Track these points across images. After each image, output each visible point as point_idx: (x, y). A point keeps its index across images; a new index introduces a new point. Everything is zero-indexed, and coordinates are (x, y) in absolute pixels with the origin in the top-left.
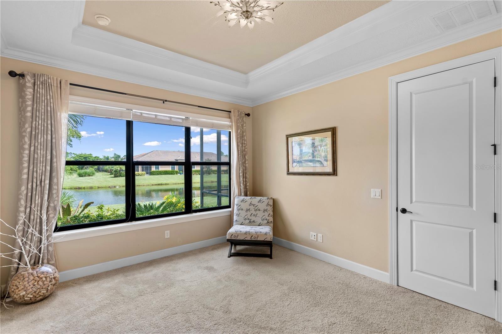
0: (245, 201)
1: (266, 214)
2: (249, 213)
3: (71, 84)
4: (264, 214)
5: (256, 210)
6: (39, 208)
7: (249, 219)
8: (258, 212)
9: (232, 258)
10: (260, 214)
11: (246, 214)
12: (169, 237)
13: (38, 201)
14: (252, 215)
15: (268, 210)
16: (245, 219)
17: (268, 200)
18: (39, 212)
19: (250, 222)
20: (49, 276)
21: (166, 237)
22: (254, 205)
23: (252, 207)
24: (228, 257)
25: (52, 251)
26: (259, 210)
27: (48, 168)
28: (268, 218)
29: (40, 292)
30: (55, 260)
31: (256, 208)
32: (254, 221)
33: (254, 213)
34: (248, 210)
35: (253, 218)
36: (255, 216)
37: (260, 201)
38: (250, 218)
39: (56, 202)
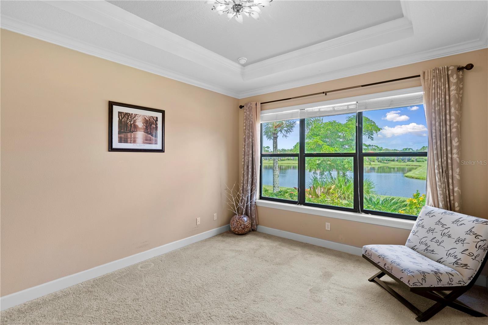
0: (431, 215)
1: (460, 247)
2: (430, 236)
3: (261, 104)
4: (455, 245)
5: (443, 235)
6: (247, 182)
7: (426, 244)
8: (445, 238)
9: (372, 283)
10: (449, 243)
11: (427, 235)
12: (329, 229)
13: (246, 178)
14: (435, 240)
15: (464, 242)
16: (421, 243)
17: (474, 224)
18: (247, 184)
19: (426, 249)
20: (241, 222)
21: (327, 229)
22: (443, 225)
23: (439, 228)
24: (369, 280)
25: (254, 210)
26: (449, 236)
27: (251, 159)
28: (460, 256)
29: (236, 229)
30: (255, 216)
31: (446, 231)
32: (433, 251)
33: (439, 238)
34: (431, 230)
35: (433, 246)
36: (439, 243)
37: (457, 221)
38: (429, 243)
39: (255, 180)
